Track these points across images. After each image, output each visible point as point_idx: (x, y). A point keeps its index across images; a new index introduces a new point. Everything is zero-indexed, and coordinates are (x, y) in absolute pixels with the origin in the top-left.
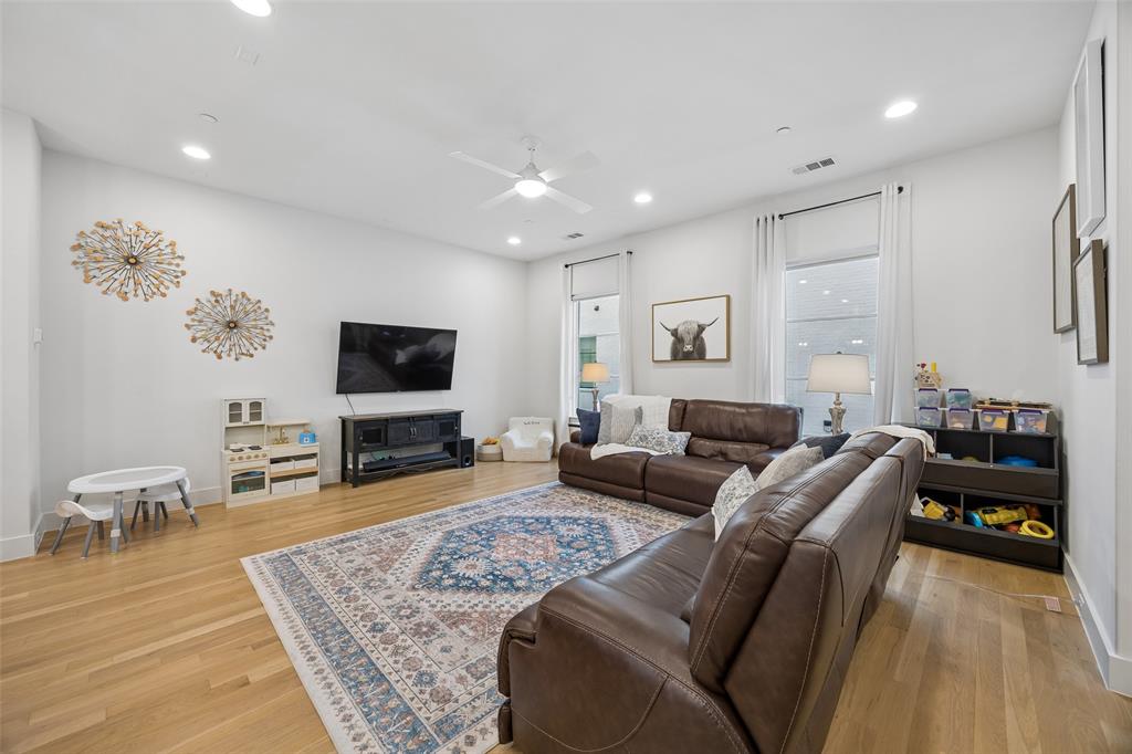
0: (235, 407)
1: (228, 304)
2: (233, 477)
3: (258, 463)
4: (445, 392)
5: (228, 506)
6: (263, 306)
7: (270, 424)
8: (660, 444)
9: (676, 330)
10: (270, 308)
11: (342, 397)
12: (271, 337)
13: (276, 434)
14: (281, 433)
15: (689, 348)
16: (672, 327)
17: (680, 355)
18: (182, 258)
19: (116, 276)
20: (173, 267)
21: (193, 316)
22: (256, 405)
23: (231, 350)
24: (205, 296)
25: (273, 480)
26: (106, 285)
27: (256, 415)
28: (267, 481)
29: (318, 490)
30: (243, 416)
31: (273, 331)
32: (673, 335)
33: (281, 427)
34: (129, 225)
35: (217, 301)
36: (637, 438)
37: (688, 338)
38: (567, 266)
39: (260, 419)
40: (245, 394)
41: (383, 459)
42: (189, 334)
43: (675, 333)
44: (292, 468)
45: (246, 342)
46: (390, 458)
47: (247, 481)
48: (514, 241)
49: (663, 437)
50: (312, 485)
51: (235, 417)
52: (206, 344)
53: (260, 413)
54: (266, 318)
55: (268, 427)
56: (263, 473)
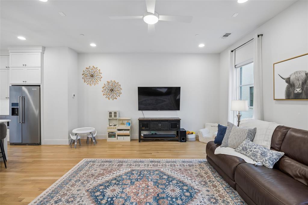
0: (110, 113)
1: (111, 84)
2: (108, 133)
3: (114, 130)
4: (178, 111)
5: (108, 141)
6: (119, 84)
7: (120, 119)
8: (254, 155)
9: (289, 78)
10: (121, 85)
11: (141, 112)
12: (121, 93)
13: (121, 122)
14: (122, 122)
15: (298, 90)
16: (286, 76)
17: (292, 96)
18: (101, 73)
19: (89, 80)
20: (100, 76)
21: (104, 89)
22: (115, 113)
23: (111, 97)
24: (106, 83)
25: (118, 135)
26: (88, 82)
27: (115, 116)
28: (116, 136)
29: (130, 141)
30: (113, 116)
31: (122, 91)
32: (287, 82)
33: (122, 120)
34: (91, 67)
35: (108, 84)
36: (241, 148)
37: (298, 83)
38: (232, 51)
39: (116, 117)
40: (113, 110)
41: (153, 134)
42: (103, 93)
43: (288, 80)
44: (123, 133)
45: (115, 95)
46: (155, 134)
47: (112, 135)
48: (202, 45)
49: (257, 152)
50: (128, 139)
51: (110, 116)
52: (106, 96)
53: (116, 115)
54: (120, 87)
55: (119, 120)
56: (115, 133)
